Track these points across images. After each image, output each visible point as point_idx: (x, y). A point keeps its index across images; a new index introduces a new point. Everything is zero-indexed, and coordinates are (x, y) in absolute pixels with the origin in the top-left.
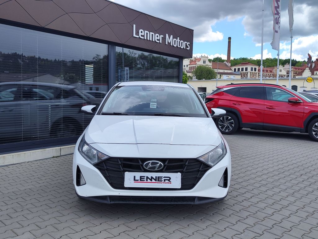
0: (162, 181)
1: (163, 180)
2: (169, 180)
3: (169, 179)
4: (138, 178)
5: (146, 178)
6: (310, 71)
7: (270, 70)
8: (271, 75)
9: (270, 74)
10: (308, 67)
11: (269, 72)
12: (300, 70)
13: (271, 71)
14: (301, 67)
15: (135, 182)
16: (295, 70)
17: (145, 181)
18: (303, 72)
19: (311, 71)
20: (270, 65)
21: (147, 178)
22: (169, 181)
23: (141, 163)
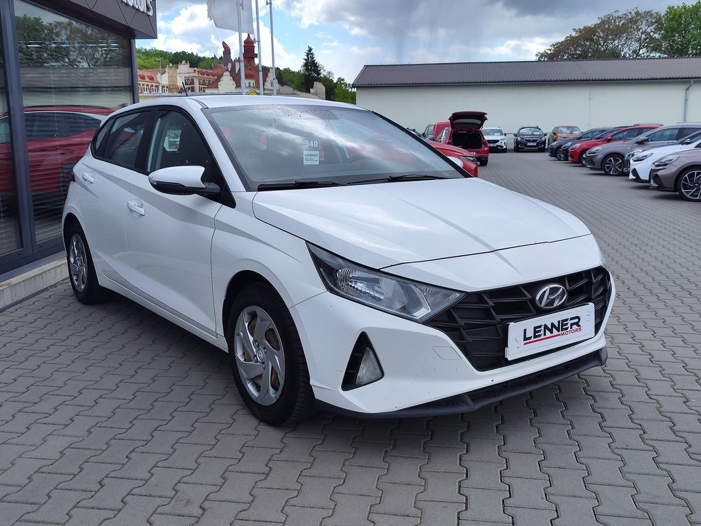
0: (567, 329)
1: (569, 325)
2: (577, 324)
3: (577, 320)
4: (530, 333)
5: (543, 328)
6: (232, 78)
7: (149, 74)
8: (152, 86)
9: (150, 84)
10: (227, 70)
11: (147, 79)
12: (211, 77)
13: (151, 79)
14: (211, 71)
15: (525, 344)
16: (200, 75)
17: (542, 337)
18: (219, 80)
19: (234, 80)
20: (146, 64)
21: (546, 327)
22: (579, 326)
23: (529, 296)
